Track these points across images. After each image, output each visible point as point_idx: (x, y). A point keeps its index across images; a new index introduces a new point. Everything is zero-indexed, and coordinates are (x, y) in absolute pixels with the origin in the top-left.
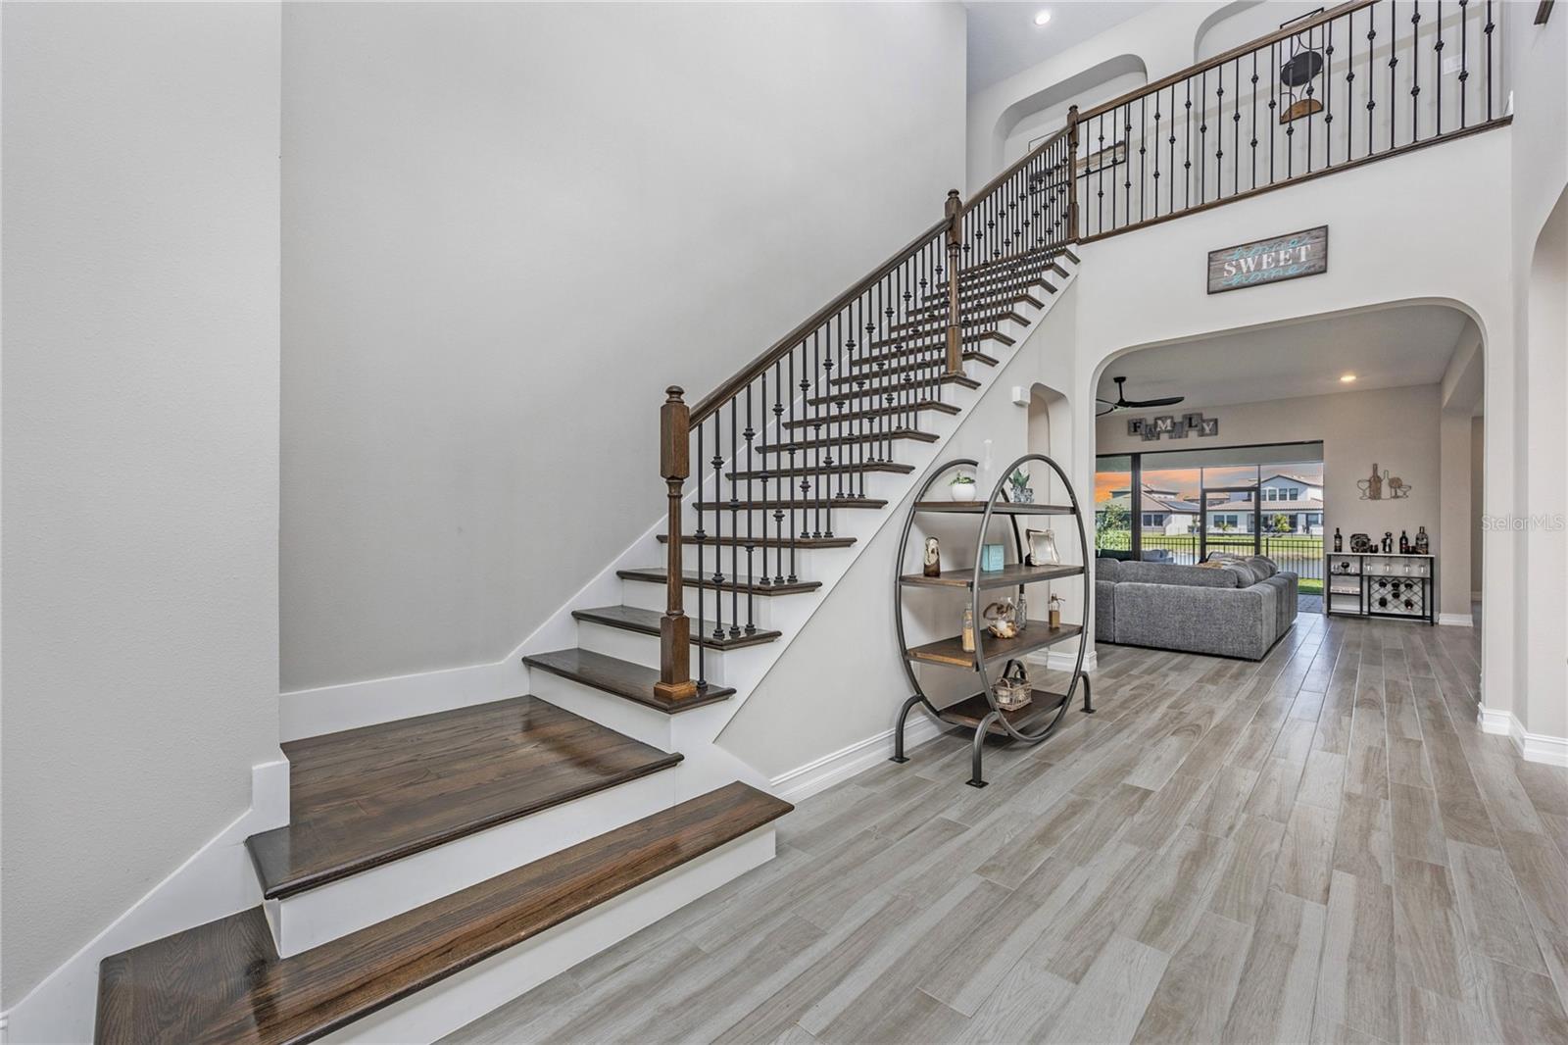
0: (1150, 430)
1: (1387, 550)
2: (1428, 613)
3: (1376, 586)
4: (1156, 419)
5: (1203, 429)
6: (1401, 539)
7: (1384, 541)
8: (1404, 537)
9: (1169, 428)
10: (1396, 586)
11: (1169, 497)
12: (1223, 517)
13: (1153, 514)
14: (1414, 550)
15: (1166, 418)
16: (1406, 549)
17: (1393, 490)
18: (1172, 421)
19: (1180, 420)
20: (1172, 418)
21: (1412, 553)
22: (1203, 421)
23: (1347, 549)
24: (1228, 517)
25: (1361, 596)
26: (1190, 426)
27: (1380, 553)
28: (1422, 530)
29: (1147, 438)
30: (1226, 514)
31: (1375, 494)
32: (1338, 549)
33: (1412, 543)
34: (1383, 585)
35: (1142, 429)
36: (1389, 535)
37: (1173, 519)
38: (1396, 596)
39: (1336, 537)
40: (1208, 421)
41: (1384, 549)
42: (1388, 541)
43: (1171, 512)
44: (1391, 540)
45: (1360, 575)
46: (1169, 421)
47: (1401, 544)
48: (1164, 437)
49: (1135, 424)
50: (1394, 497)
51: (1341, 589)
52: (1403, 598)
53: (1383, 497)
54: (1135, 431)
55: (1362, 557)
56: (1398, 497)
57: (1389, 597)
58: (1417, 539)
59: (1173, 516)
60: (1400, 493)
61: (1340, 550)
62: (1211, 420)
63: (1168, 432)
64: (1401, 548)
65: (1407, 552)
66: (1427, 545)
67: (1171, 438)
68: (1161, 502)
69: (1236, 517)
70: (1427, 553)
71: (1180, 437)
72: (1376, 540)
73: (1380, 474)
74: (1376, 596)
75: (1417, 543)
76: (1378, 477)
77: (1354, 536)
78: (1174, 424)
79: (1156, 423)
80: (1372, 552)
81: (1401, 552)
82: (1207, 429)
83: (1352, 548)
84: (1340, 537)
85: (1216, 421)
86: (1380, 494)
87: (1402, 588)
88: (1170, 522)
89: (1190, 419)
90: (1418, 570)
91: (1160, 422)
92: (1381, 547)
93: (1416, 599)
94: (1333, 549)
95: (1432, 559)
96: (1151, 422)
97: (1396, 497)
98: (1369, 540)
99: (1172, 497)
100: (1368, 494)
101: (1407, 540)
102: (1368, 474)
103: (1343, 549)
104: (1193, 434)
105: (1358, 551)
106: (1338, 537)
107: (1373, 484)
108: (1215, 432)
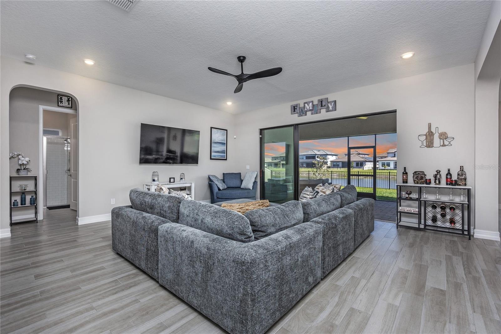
0: (302, 110)
1: (437, 182)
2: (466, 227)
3: (429, 209)
4: (305, 103)
5: (328, 107)
6: (447, 175)
7: (435, 177)
8: (449, 174)
9: (311, 108)
10: (443, 208)
11: (366, 156)
12: (385, 163)
13: (359, 162)
14: (456, 183)
15: (310, 102)
16: (450, 182)
17: (442, 141)
18: (313, 103)
19: (317, 103)
20: (312, 102)
21: (455, 185)
22: (328, 102)
23: (411, 182)
24: (387, 163)
25: (420, 214)
26: (322, 106)
27: (433, 185)
28: (462, 168)
29: (300, 115)
30: (386, 162)
31: (430, 144)
32: (405, 181)
33: (454, 177)
34: (434, 207)
35: (298, 110)
36: (438, 172)
37: (367, 164)
38: (443, 215)
39: (403, 173)
40: (331, 102)
41: (435, 182)
42: (438, 176)
43: (366, 161)
44: (440, 175)
45: (418, 200)
46: (311, 104)
47: (447, 178)
48: (309, 113)
49: (294, 107)
50: (443, 146)
51: (407, 209)
52: (448, 217)
53: (435, 145)
54: (294, 111)
55: (420, 188)
56: (445, 146)
57: (439, 216)
58: (458, 175)
59: (367, 163)
60: (446, 143)
61: (407, 182)
62: (332, 102)
63: (310, 110)
64: (447, 181)
65: (451, 184)
66: (465, 179)
67: (312, 114)
68: (363, 158)
69: (390, 163)
70: (465, 185)
71: (317, 113)
72: (430, 176)
73: (433, 130)
74: (430, 215)
75: (458, 178)
76: (432, 132)
77: (415, 172)
78: (313, 105)
79: (304, 105)
80: (427, 184)
81: (447, 184)
82: (331, 107)
83: (414, 181)
84: (406, 173)
85: (335, 102)
86: (432, 143)
87: (448, 210)
88: (366, 165)
89: (322, 102)
90: (460, 199)
91: (306, 105)
92: (433, 181)
93: (458, 218)
94: (402, 181)
95: (469, 190)
96: (302, 105)
97: (444, 145)
98: (425, 175)
99: (367, 156)
100: (425, 144)
101: (451, 175)
102: (426, 131)
103: (409, 181)
104: (323, 111)
105: (417, 183)
106: (405, 173)
107: (428, 138)
108: (335, 109)
